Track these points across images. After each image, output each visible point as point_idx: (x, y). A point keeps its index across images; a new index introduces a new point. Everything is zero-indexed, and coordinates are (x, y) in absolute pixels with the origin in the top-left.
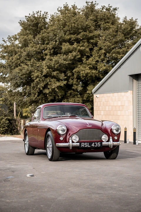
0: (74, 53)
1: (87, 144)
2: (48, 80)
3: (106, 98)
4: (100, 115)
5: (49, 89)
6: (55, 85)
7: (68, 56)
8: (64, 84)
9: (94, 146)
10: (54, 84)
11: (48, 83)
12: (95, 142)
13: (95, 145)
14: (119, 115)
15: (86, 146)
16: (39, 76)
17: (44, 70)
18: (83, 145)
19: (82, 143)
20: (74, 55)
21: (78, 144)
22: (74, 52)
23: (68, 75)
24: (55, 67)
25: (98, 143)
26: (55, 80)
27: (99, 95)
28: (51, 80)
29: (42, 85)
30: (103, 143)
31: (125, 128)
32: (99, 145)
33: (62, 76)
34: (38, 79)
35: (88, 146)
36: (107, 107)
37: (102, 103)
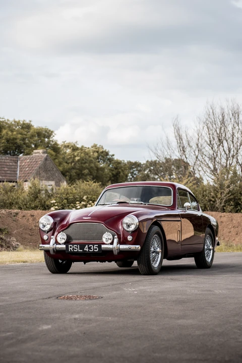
1: (77, 247)
9: (87, 250)
12: (89, 244)
13: (89, 248)
15: (76, 249)
18: (71, 249)
19: (69, 246)
21: (64, 246)
25: (95, 246)
30: (103, 246)
32: (96, 249)
35: (79, 251)
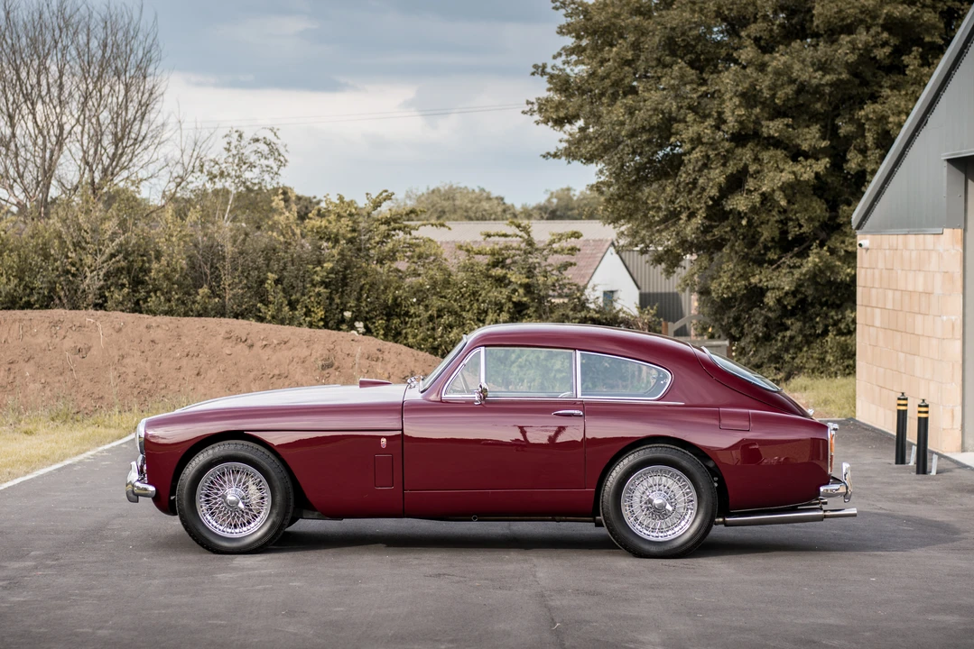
0: (862, 37)
2: (746, 154)
3: (887, 252)
4: (873, 326)
5: (749, 192)
6: (776, 175)
7: (834, 47)
8: (817, 175)
10: (771, 174)
11: (746, 167)
14: (918, 335)
16: (705, 140)
17: (728, 116)
20: (860, 46)
22: (862, 29)
23: (842, 132)
24: (777, 101)
26: (780, 153)
27: (868, 236)
28: (760, 157)
29: (718, 175)
31: (899, 395)
33: (810, 137)
34: (696, 154)
36: (890, 293)
37: (877, 272)
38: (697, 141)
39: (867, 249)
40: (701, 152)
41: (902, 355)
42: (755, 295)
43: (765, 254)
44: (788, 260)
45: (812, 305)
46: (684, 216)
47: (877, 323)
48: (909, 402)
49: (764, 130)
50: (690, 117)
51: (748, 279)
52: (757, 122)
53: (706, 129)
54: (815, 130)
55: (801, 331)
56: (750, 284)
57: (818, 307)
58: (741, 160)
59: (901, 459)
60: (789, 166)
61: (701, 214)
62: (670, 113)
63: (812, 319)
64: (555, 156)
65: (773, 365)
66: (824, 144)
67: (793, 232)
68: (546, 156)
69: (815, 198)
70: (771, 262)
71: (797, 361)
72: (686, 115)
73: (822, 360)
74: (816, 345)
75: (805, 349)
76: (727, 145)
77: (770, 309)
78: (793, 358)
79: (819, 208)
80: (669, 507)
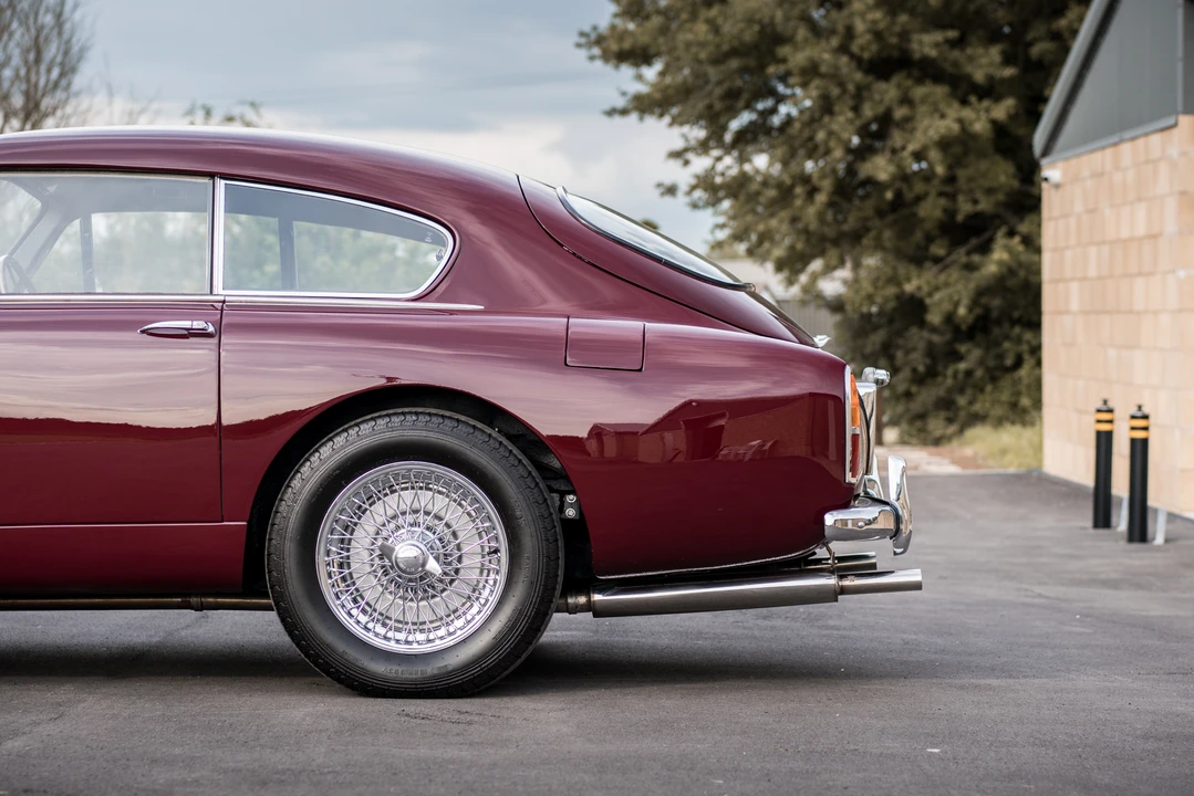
2: (887, 92)
3: (1088, 182)
4: (1068, 313)
5: (894, 151)
6: (933, 123)
10: (929, 121)
11: (889, 109)
14: (1138, 313)
16: (823, 69)
17: (860, 26)
23: (1035, 51)
26: (940, 91)
28: (911, 95)
29: (846, 124)
31: (1099, 405)
33: (985, 62)
36: (1093, 251)
37: (1072, 221)
38: (810, 72)
39: (1057, 186)
40: (817, 88)
41: (1112, 353)
42: (912, 310)
43: (927, 248)
44: (960, 255)
45: (999, 322)
46: (799, 190)
47: (1074, 305)
48: (1117, 415)
49: (915, 46)
50: (802, 33)
51: (899, 284)
52: (904, 35)
53: (824, 54)
54: (995, 52)
55: (981, 362)
56: (903, 293)
57: (1006, 326)
58: (881, 101)
59: (1103, 519)
60: (954, 111)
61: (827, 184)
62: (772, 23)
63: (998, 344)
64: (624, 112)
65: (943, 414)
66: (1009, 72)
67: (965, 208)
68: (611, 112)
69: (998, 158)
70: (937, 260)
71: (977, 407)
72: (796, 29)
73: (1014, 405)
74: (1006, 382)
75: (989, 388)
76: (858, 76)
77: (934, 330)
78: (971, 403)
79: (1003, 174)
80: (433, 566)
